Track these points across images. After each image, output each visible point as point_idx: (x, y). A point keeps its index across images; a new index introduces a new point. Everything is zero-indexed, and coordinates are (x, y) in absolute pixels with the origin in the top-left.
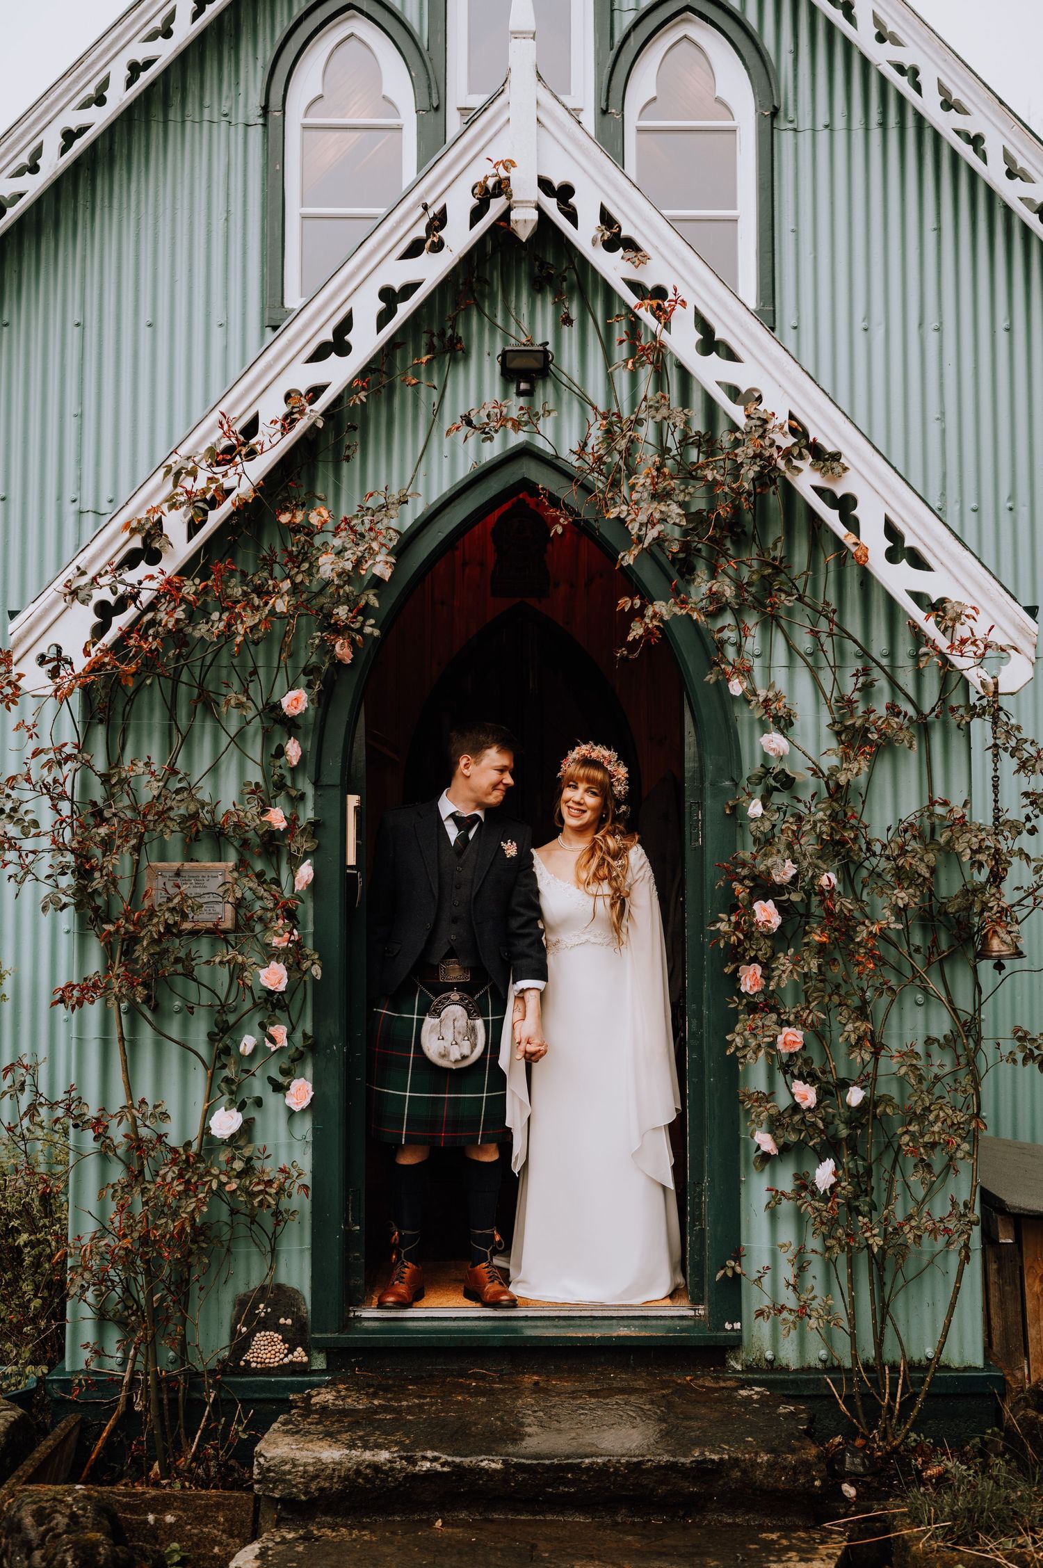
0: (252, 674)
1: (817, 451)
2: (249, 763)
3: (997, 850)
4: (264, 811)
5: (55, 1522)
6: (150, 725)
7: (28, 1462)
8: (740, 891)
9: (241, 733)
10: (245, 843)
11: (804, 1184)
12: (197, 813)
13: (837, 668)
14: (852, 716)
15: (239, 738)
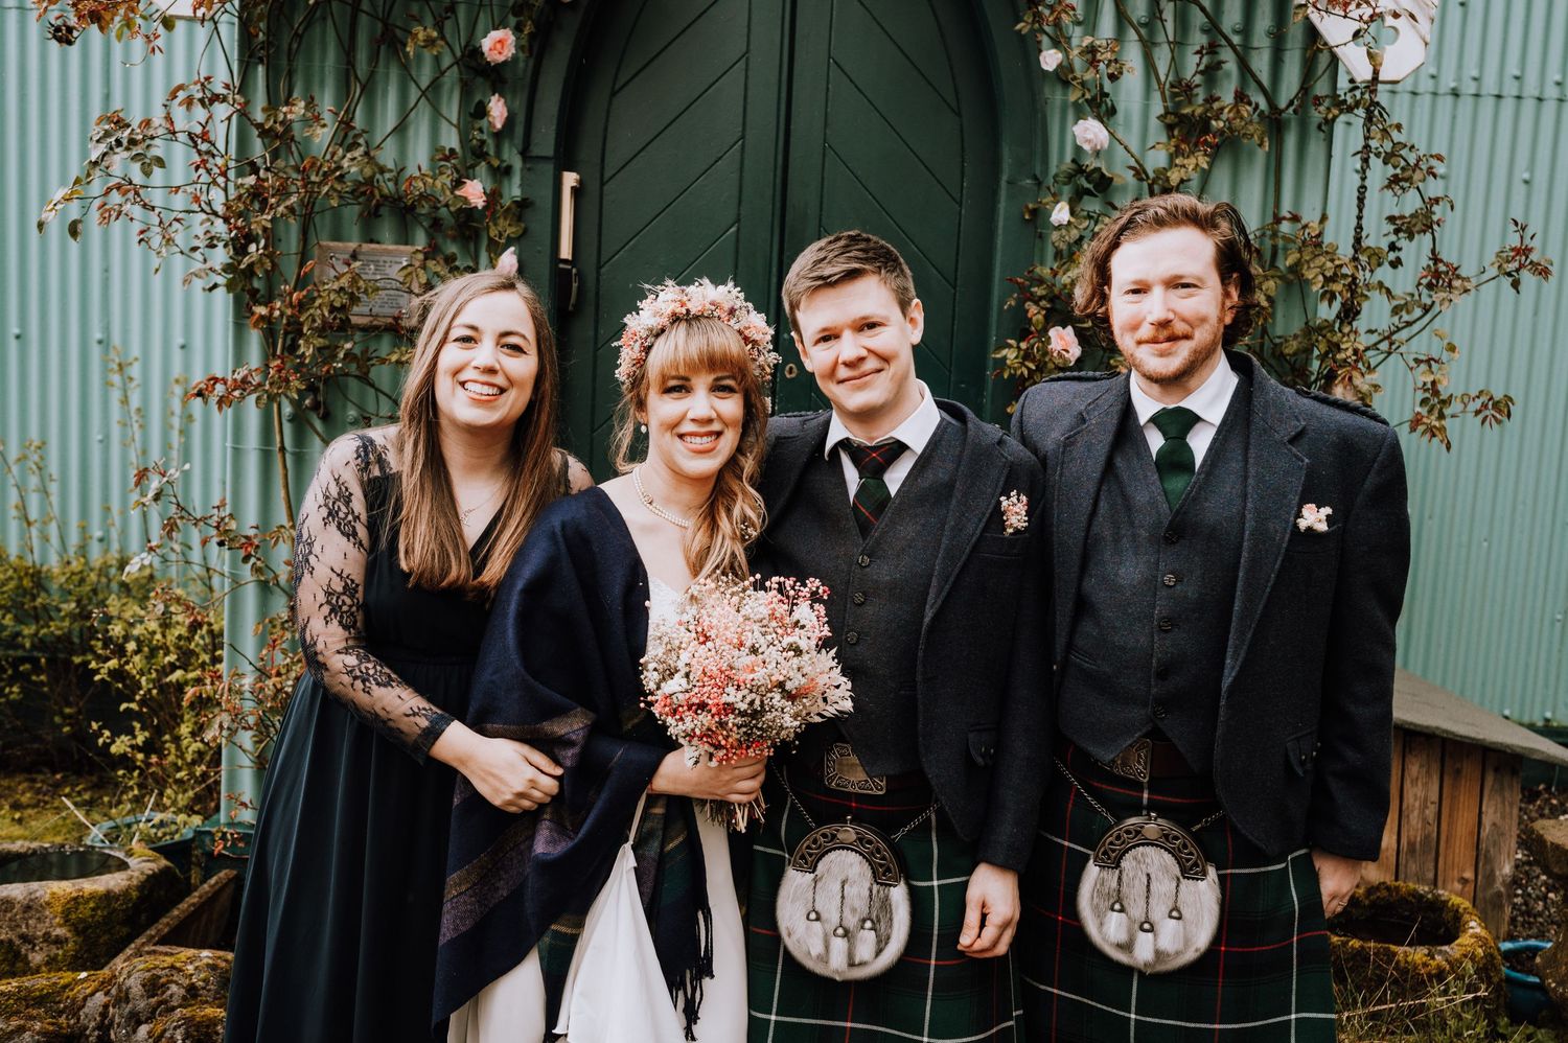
0: (447, 10)
2: (444, 125)
3: (1354, 278)
4: (458, 184)
5: (169, 992)
6: (322, 68)
7: (165, 920)
8: (1034, 311)
9: (435, 84)
10: (436, 225)
12: (372, 177)
13: (1178, 44)
14: (1190, 103)
15: (432, 93)
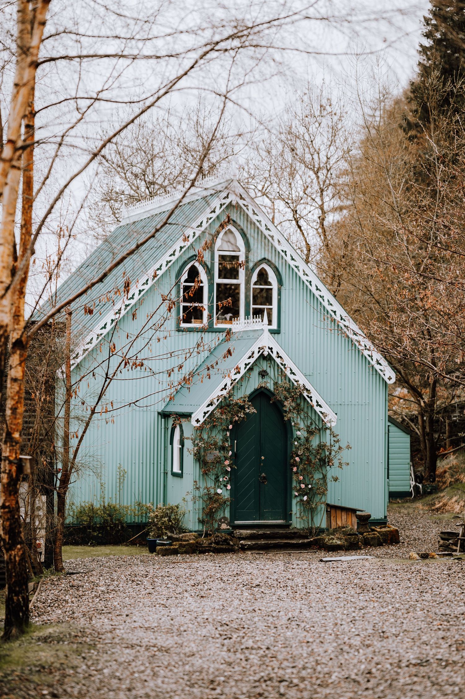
1: (307, 390)
3: (330, 449)
8: (294, 456)
9: (219, 431)
11: (302, 500)
13: (307, 421)
14: (309, 429)
